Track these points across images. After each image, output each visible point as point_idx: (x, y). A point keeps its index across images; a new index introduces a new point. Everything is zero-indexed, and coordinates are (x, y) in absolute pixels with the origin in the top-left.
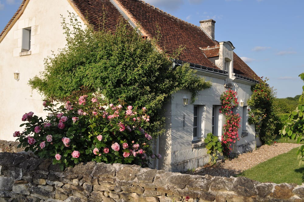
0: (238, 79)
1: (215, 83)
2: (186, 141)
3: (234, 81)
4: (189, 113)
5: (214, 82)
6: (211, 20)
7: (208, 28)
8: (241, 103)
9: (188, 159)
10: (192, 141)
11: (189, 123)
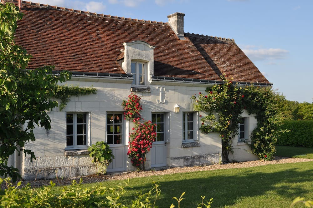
0: (159, 82)
1: (110, 89)
2: (53, 148)
3: (152, 84)
4: (58, 121)
5: (106, 87)
6: (176, 13)
7: (174, 23)
8: (176, 108)
9: (57, 166)
10: (64, 148)
11: (58, 131)
